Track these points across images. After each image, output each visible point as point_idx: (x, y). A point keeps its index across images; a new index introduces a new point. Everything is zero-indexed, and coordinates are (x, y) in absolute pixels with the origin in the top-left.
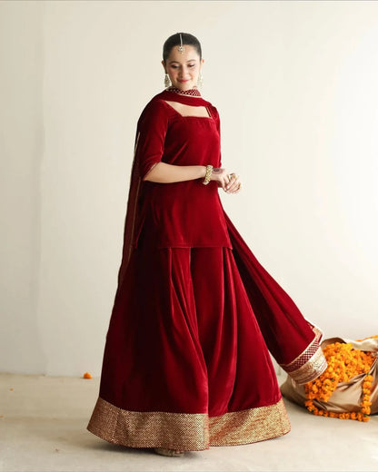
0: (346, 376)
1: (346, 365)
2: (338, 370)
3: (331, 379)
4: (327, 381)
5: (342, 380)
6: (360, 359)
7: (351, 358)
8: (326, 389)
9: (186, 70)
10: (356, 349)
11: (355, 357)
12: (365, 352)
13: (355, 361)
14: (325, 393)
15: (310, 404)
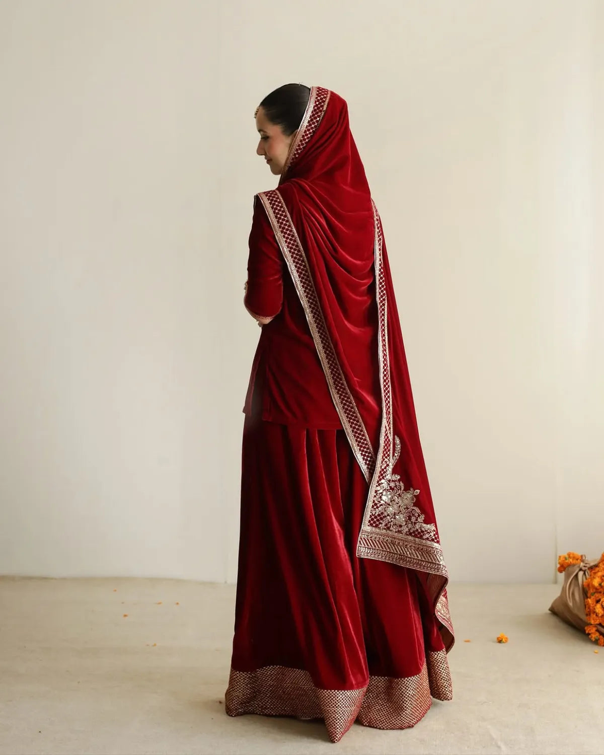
15: (592, 630)
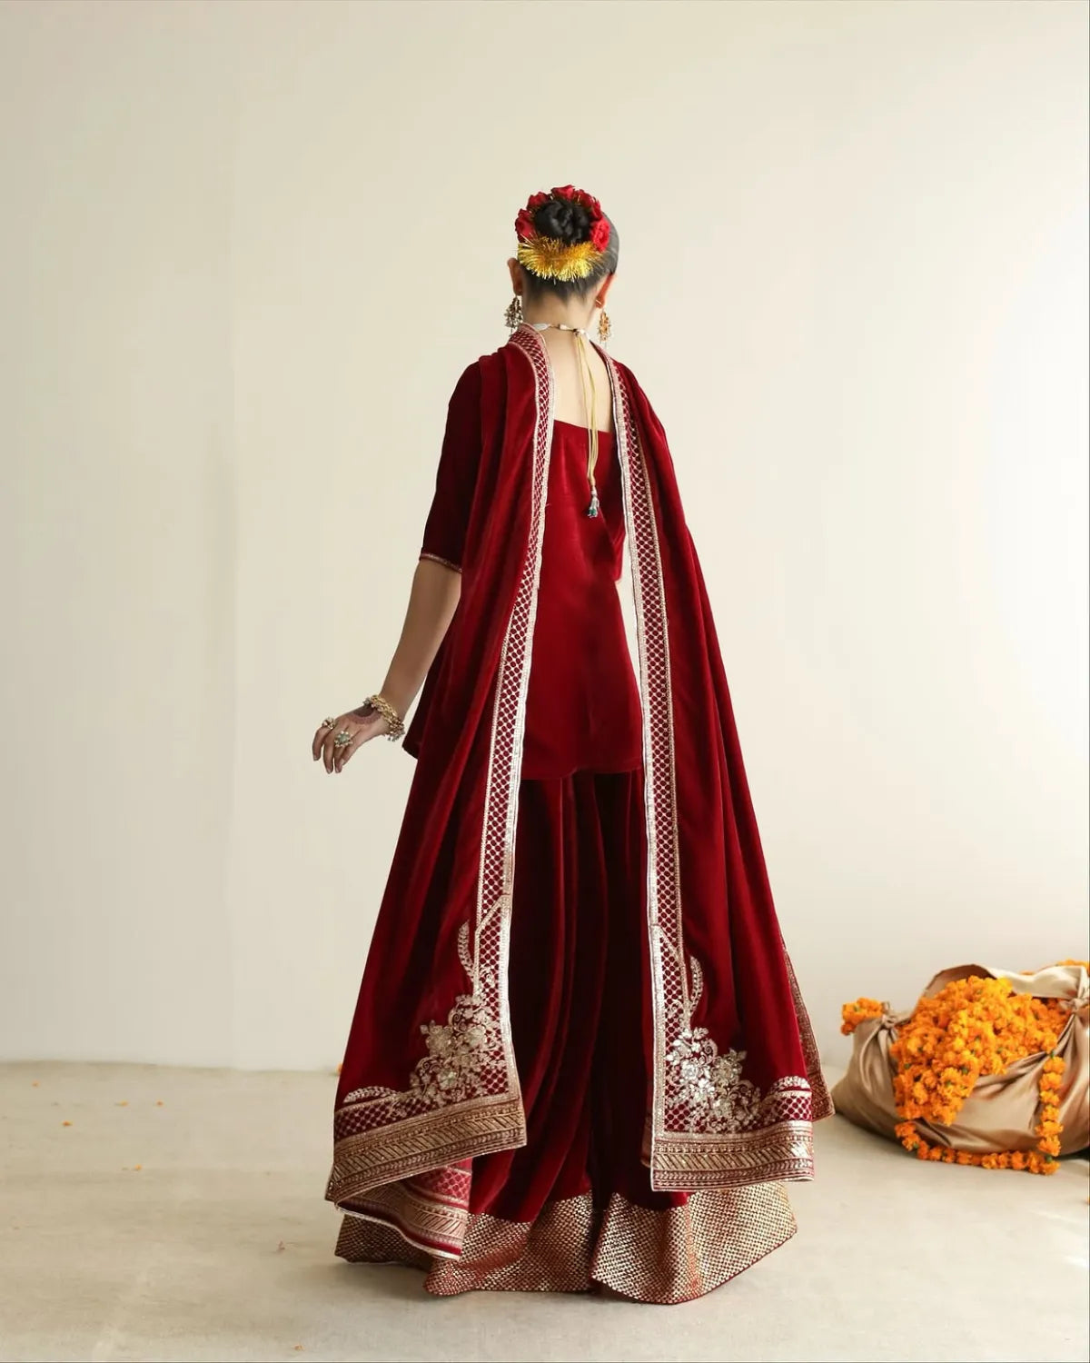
0: (997, 1060)
1: (997, 1032)
2: (978, 1045)
3: (960, 1068)
4: (951, 1073)
5: (986, 1070)
6: (1031, 1018)
7: (1009, 1015)
8: (948, 1092)
10: (1020, 993)
11: (1018, 1013)
12: (1044, 1001)
13: (1019, 1023)
14: (944, 1102)
15: (907, 1132)
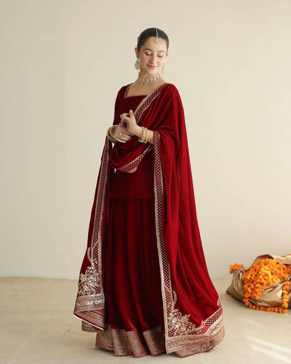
0: (271, 282)
1: (272, 274)
2: (266, 278)
3: (261, 284)
4: (258, 285)
5: (268, 284)
6: (282, 270)
7: (276, 269)
8: (257, 290)
9: (156, 59)
10: (280, 263)
11: (279, 268)
12: (286, 265)
13: (278, 271)
14: (256, 293)
15: (246, 301)
